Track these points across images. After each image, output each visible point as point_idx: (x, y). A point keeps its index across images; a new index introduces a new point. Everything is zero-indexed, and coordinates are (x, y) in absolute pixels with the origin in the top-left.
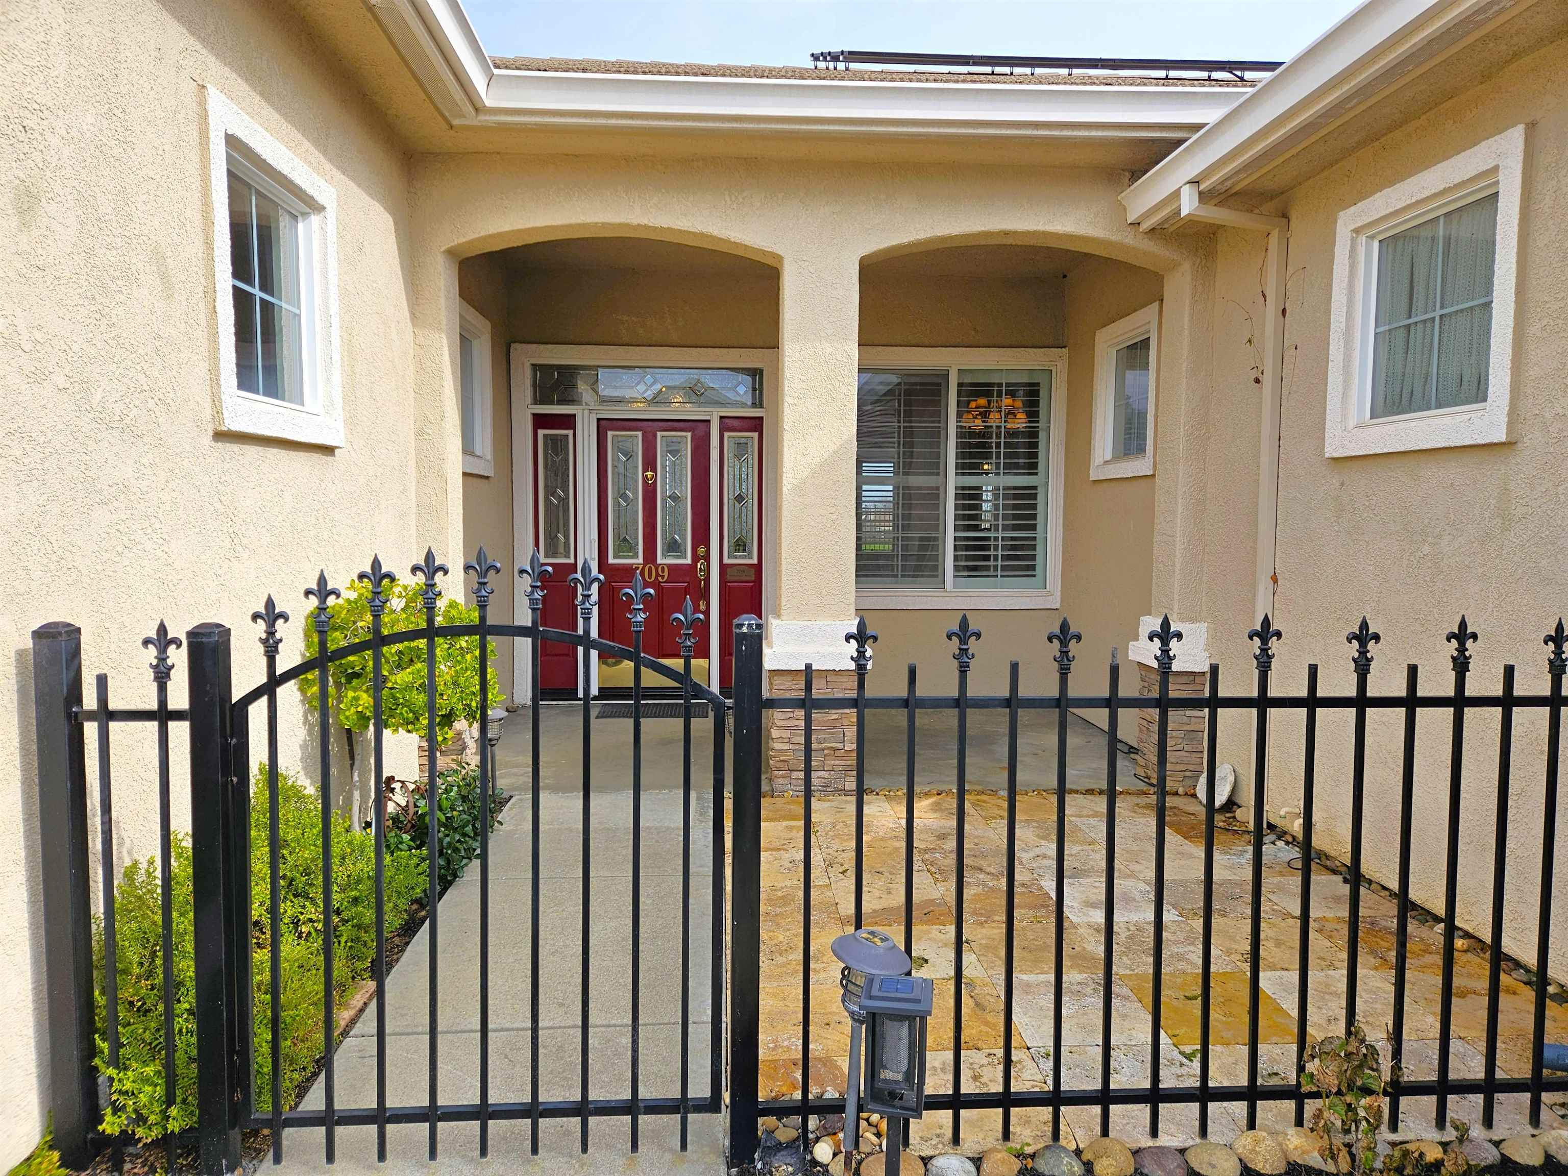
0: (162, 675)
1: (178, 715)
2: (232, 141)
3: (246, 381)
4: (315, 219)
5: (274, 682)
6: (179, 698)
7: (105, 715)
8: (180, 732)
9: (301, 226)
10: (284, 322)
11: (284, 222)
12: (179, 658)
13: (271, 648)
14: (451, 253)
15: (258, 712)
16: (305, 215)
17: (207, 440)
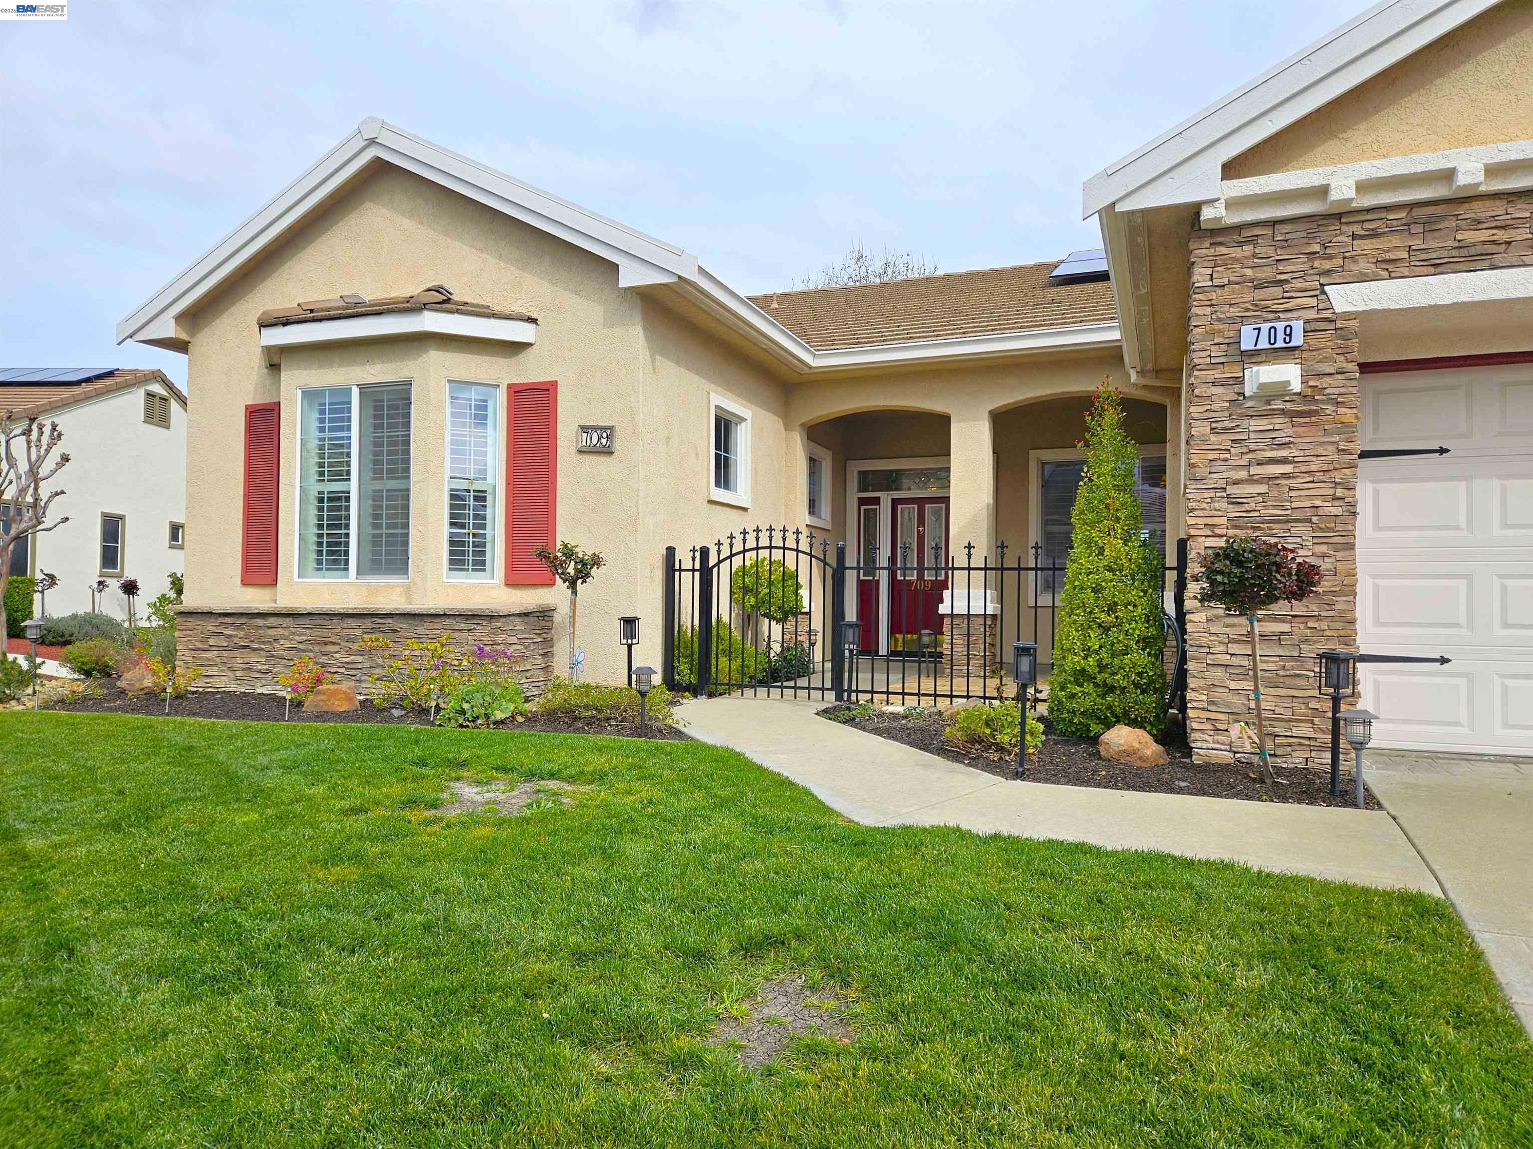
0: (694, 559)
1: (697, 570)
2: (717, 407)
3: (718, 484)
4: (743, 424)
5: (720, 562)
6: (697, 566)
7: (680, 570)
8: (697, 574)
9: (739, 427)
10: (732, 462)
11: (733, 425)
12: (698, 554)
13: (719, 552)
14: (802, 425)
15: (715, 570)
16: (740, 423)
17: (705, 503)
